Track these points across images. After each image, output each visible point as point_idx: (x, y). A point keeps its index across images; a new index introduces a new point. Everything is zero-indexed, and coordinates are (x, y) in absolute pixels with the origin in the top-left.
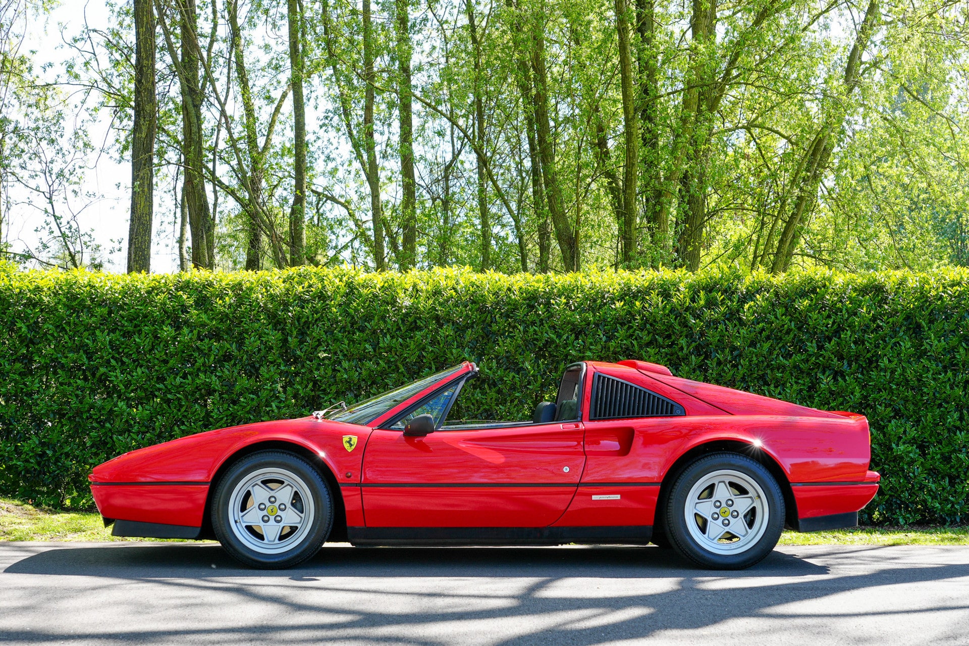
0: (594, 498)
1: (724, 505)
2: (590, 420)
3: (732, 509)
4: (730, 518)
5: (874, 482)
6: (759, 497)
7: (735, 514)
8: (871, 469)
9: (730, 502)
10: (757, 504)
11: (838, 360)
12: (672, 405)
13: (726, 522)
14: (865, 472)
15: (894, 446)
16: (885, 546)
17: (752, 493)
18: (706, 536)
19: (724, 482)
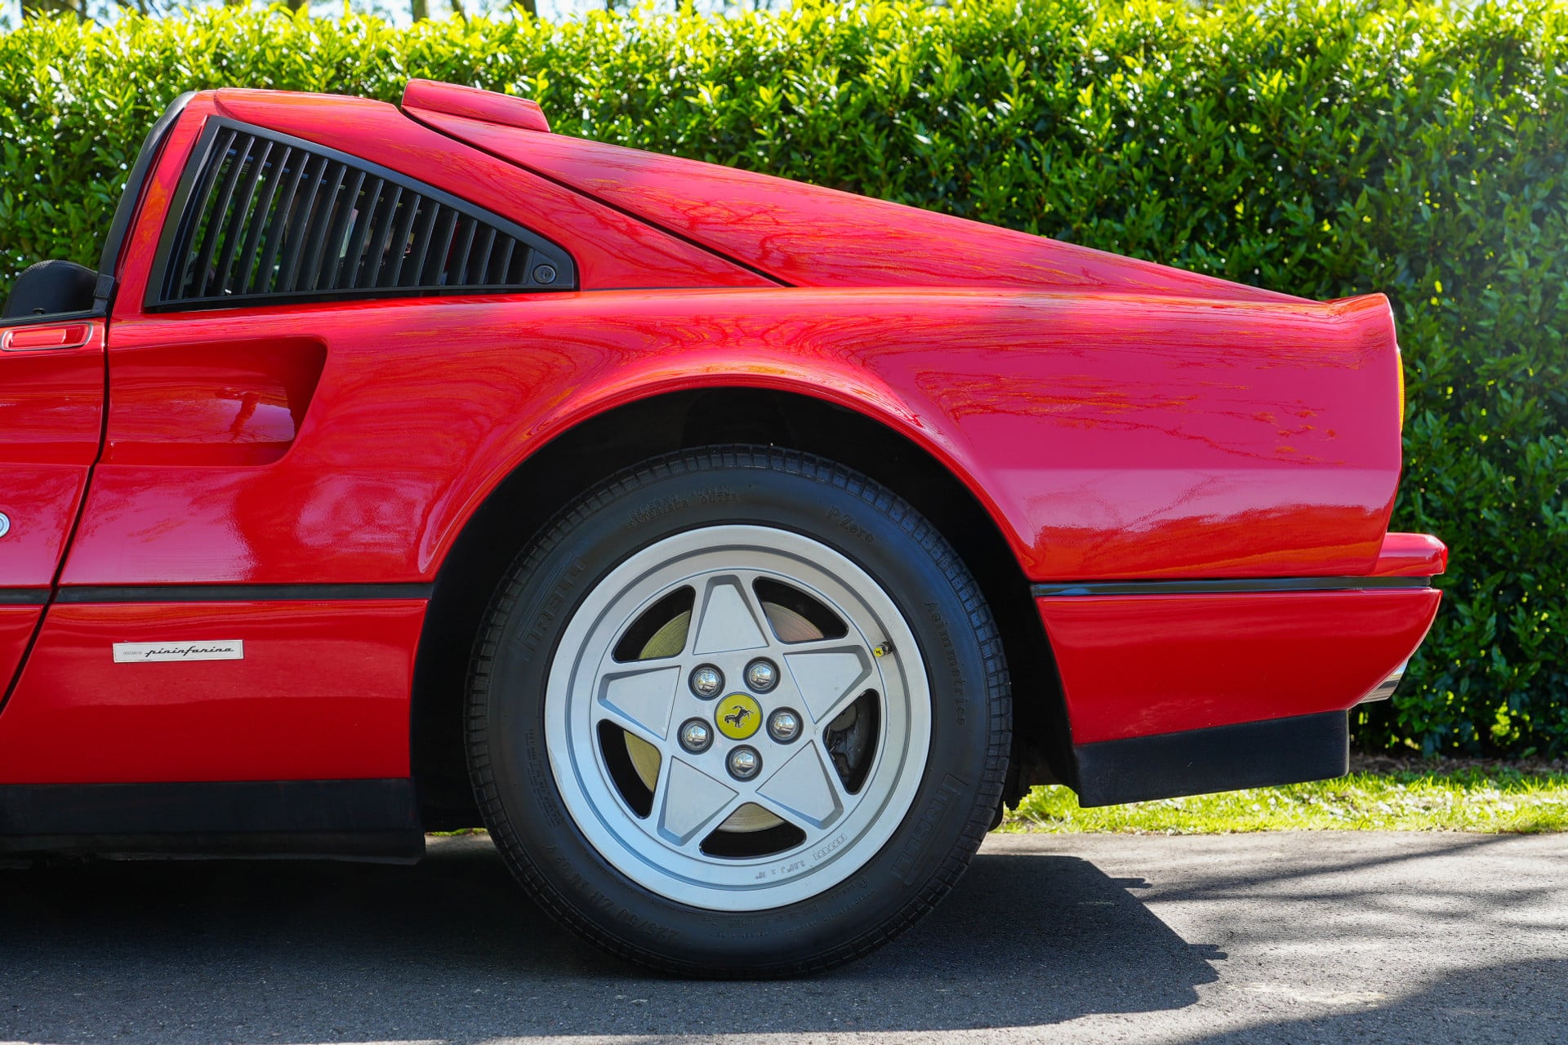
0: (125, 652)
1: (735, 682)
2: (150, 312)
3: (769, 702)
4: (762, 741)
5: (1419, 578)
6: (890, 647)
7: (789, 722)
8: (1404, 521)
9: (766, 673)
10: (882, 680)
11: (1382, 257)
12: (522, 248)
13: (747, 760)
14: (1379, 536)
15: (1546, 511)
16: (1504, 836)
17: (860, 632)
18: (651, 823)
19: (733, 580)
